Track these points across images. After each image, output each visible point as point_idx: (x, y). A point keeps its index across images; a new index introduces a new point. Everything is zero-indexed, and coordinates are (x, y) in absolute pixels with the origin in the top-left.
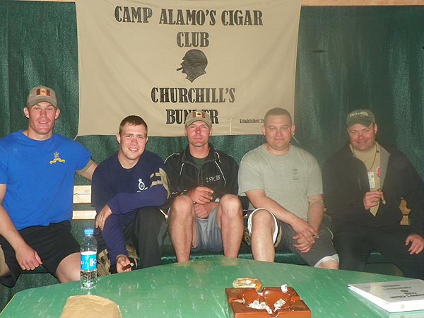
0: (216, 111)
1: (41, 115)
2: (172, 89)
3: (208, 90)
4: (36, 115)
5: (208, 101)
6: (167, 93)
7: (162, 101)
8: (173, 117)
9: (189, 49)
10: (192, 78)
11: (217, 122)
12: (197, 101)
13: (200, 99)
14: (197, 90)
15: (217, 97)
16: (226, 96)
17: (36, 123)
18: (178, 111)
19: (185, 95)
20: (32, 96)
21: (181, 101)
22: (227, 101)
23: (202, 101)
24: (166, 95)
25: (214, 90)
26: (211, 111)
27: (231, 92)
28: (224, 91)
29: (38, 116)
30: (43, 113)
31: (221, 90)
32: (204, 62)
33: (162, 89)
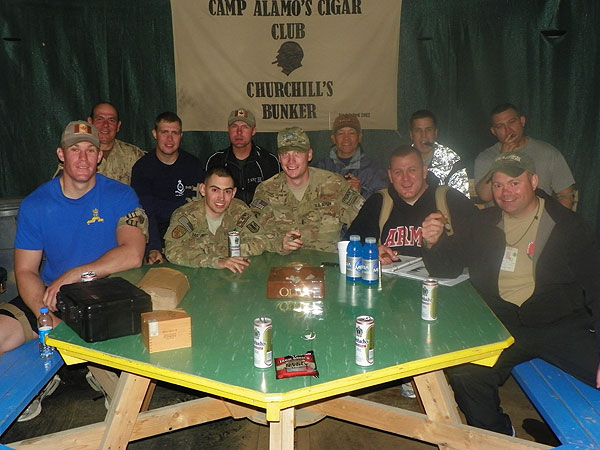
0: (314, 106)
1: (80, 157)
2: (268, 84)
3: (304, 83)
4: (74, 158)
5: (305, 95)
6: (263, 88)
7: (258, 96)
8: (269, 112)
9: (284, 41)
10: (287, 71)
11: (315, 117)
12: (294, 95)
13: (296, 93)
14: (294, 83)
15: (314, 90)
16: (324, 90)
17: (74, 168)
18: (274, 106)
19: (281, 90)
20: (69, 134)
21: (277, 95)
22: (325, 95)
23: (299, 95)
24: (262, 89)
25: (310, 83)
26: (309, 105)
27: (329, 85)
28: (321, 84)
29: (76, 159)
30: (83, 155)
31: (318, 83)
32: (300, 55)
33: (257, 84)
